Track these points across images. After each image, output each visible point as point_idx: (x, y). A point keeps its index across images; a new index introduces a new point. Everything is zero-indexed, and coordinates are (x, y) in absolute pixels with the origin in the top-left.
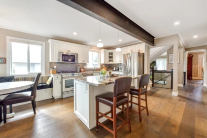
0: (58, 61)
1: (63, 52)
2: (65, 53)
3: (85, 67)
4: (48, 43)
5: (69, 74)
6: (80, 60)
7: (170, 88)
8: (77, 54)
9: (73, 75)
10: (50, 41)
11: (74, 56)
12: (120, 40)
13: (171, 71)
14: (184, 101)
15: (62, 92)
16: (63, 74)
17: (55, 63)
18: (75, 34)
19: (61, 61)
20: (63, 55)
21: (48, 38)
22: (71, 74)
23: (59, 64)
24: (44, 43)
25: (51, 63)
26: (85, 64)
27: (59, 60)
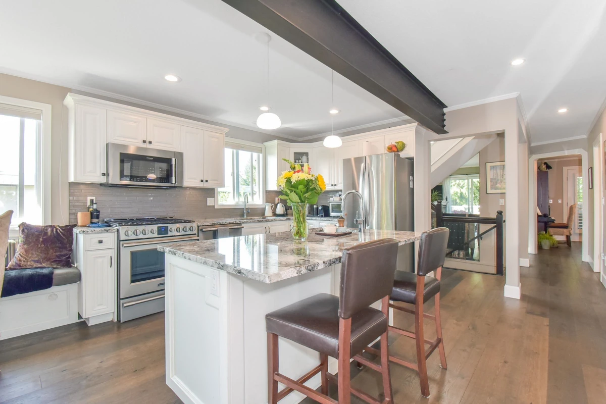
0: (103, 180)
1: (125, 147)
2: (132, 151)
3: (210, 202)
4: (66, 109)
5: (149, 228)
6: (191, 178)
7: (494, 271)
8: (181, 154)
9: (163, 231)
10: (69, 100)
11: (168, 161)
12: (334, 112)
13: (494, 215)
14: (543, 315)
15: (119, 299)
16: (123, 230)
17: (92, 185)
18: (171, 78)
19: (115, 179)
20: (125, 158)
21: (63, 91)
22: (155, 227)
23: (109, 191)
24: (47, 109)
25: (72, 185)
26: (210, 192)
27: (106, 174)
